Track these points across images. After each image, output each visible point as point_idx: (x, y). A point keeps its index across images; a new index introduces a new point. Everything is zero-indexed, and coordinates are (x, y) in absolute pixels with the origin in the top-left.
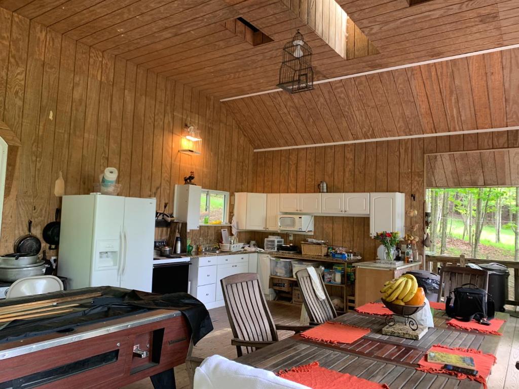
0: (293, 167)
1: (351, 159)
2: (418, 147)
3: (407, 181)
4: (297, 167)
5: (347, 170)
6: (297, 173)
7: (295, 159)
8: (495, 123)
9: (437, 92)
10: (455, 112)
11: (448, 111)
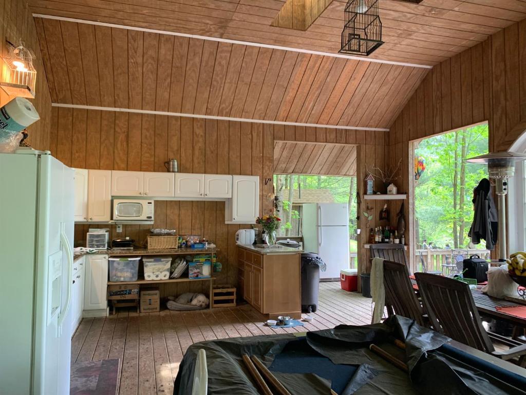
0: (122, 137)
1: (201, 136)
2: (269, 132)
3: (259, 165)
4: (127, 137)
5: (197, 148)
6: (128, 145)
7: (125, 126)
8: (331, 121)
9: (310, 83)
10: (311, 105)
11: (307, 104)
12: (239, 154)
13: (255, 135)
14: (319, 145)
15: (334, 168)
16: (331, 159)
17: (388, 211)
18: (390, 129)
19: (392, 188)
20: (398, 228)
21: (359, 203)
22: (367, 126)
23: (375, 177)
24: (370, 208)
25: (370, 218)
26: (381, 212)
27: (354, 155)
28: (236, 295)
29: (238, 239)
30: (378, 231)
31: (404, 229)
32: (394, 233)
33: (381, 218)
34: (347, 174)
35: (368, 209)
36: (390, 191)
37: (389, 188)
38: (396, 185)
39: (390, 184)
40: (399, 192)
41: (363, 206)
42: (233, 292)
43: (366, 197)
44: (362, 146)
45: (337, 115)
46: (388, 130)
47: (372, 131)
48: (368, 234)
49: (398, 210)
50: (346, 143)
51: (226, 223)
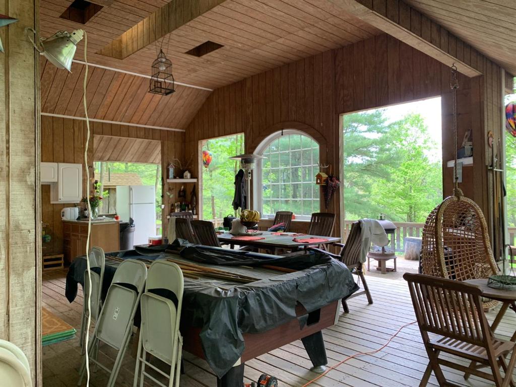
3: (81, 155)
8: (141, 122)
9: (124, 93)
10: (125, 109)
11: (121, 107)
12: (62, 145)
13: (76, 129)
14: (131, 140)
15: (143, 158)
16: (140, 150)
17: (184, 191)
18: (186, 130)
19: (187, 174)
20: (191, 203)
21: (163, 185)
22: (168, 127)
23: (175, 166)
24: (171, 188)
25: (171, 196)
26: (180, 191)
27: (159, 148)
28: (64, 259)
29: (63, 216)
30: (177, 205)
31: (195, 203)
32: (188, 207)
33: (180, 196)
34: (154, 162)
35: (170, 189)
36: (186, 176)
37: (185, 174)
38: (190, 172)
39: (186, 171)
40: (192, 177)
41: (166, 187)
42: (61, 258)
43: (168, 181)
44: (165, 142)
45: (145, 117)
46: (184, 131)
47: (172, 131)
48: (170, 208)
49: (191, 190)
50: (153, 139)
51: (52, 203)
